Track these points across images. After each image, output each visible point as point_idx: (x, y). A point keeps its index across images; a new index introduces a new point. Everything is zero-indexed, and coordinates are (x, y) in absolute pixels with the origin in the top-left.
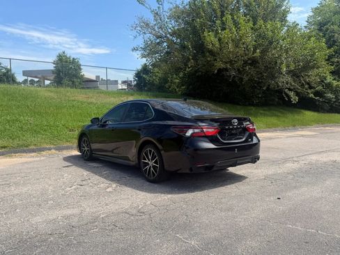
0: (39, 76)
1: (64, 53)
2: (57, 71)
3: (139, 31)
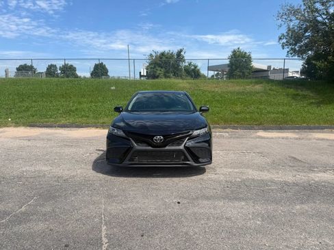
0: (220, 70)
1: (239, 49)
2: (231, 65)
3: (284, 20)
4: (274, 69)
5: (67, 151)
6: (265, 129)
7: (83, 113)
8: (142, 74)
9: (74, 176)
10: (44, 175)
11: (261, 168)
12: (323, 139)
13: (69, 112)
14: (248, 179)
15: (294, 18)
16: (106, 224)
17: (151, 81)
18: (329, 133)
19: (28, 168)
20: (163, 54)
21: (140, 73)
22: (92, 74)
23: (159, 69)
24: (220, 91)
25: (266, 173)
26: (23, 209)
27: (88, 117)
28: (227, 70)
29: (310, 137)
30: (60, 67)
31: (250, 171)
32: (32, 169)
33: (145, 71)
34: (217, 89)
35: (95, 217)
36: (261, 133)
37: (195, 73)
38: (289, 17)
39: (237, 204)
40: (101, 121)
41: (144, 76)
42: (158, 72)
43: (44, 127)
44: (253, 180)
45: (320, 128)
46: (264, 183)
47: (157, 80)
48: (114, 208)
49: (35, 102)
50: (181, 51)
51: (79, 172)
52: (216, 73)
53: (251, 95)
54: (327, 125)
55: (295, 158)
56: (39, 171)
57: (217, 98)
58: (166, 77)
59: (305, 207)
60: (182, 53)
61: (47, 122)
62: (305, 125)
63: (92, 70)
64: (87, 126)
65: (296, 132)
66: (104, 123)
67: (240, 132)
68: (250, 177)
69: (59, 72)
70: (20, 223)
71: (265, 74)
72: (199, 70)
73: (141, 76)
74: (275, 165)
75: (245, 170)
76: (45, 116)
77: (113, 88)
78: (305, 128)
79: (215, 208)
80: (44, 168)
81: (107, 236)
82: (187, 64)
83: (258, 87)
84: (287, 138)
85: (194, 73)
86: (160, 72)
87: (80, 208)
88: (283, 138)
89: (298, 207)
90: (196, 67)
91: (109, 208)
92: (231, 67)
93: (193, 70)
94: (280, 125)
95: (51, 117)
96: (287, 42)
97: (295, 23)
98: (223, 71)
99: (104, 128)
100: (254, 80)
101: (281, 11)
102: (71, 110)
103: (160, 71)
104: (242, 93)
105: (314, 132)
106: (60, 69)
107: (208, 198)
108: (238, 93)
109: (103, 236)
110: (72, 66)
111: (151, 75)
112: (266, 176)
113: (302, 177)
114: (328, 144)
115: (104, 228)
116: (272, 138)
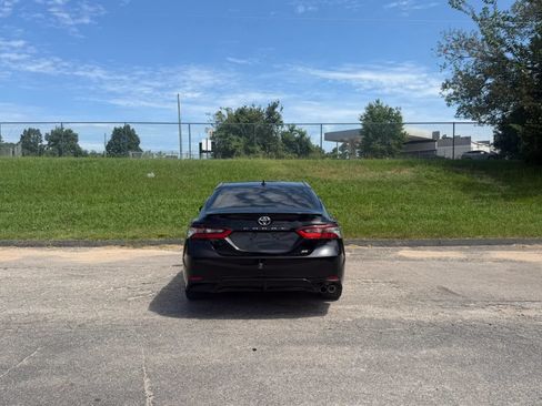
1: (378, 102)
2: (366, 131)
3: (449, 56)
4: (444, 137)
5: (75, 284)
6: (413, 245)
7: (97, 221)
8: (204, 148)
9: (93, 321)
10: (46, 320)
11: (387, 304)
12: (505, 260)
13: (71, 220)
14: (362, 319)
15: (466, 54)
16: (149, 376)
17: (220, 161)
18: (520, 249)
19: (15, 311)
20: (241, 112)
21: (201, 144)
22: (108, 148)
23: (235, 137)
24: (340, 180)
25: (394, 310)
26: (25, 362)
27: (106, 227)
28: (360, 140)
29: (484, 256)
30: (47, 135)
31: (369, 308)
32: (24, 311)
33: (210, 142)
34: (335, 177)
35: (133, 369)
36: (406, 252)
37: (301, 145)
38: (458, 52)
39: (338, 349)
40: (130, 234)
41: (206, 152)
42: (234, 144)
43: (27, 246)
44: (371, 320)
45: (505, 243)
46: (386, 323)
47: (229, 160)
48: (160, 359)
49: (8, 201)
50: (275, 106)
51: (100, 314)
52: (340, 144)
53: (393, 186)
54: (516, 237)
55: (447, 290)
56: (36, 315)
57: (337, 191)
58: (248, 152)
59: (434, 351)
60: (277, 110)
61: (31, 237)
62: (480, 237)
63: (109, 138)
64: (105, 243)
65: (464, 250)
66: (134, 237)
67: (371, 249)
68: (367, 316)
69: (45, 143)
70: (25, 378)
71: (426, 147)
72: (308, 139)
73: (201, 151)
74: (411, 300)
75: (363, 307)
76: (29, 226)
77: (151, 175)
78: (480, 243)
79: (306, 354)
80: (43, 310)
81: (151, 389)
82: (286, 129)
83: (407, 173)
84: (446, 259)
85: (299, 146)
86: (238, 144)
87: (110, 360)
88: (439, 259)
89: (425, 352)
90: (303, 134)
91: (152, 358)
92: (367, 135)
93: (298, 140)
94: (439, 238)
95: (40, 227)
96: (455, 93)
97: (468, 62)
98: (352, 141)
99: (135, 247)
100: (400, 161)
101: (444, 43)
102: (74, 216)
103: (236, 142)
104: (378, 184)
105: (493, 250)
106: (47, 137)
107: (298, 343)
108: (371, 184)
109: (146, 388)
110: (70, 131)
111: (221, 149)
112: (392, 314)
113: (446, 315)
114: (509, 268)
115: (147, 381)
116: (422, 260)
